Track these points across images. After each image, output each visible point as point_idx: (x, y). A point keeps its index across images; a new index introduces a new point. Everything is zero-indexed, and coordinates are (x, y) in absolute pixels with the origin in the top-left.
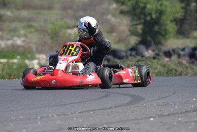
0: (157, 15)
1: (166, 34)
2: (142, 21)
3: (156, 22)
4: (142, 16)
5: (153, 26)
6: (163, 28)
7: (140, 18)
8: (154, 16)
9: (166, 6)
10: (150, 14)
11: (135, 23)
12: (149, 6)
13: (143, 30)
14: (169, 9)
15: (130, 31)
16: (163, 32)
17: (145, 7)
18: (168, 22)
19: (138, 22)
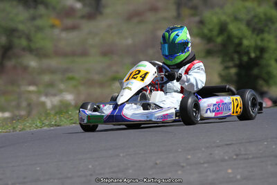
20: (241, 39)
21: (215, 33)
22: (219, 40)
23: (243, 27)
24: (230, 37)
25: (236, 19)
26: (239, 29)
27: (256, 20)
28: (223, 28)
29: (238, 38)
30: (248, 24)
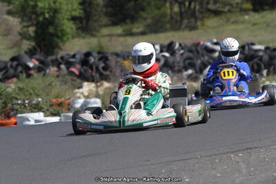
0: (51, 14)
1: (63, 35)
2: (35, 22)
3: (51, 22)
4: (34, 16)
5: (47, 28)
6: (59, 29)
7: (30, 19)
8: (47, 16)
9: (60, 3)
10: (43, 14)
11: (26, 24)
12: (40, 5)
13: (36, 32)
14: (64, 7)
15: (20, 34)
16: (60, 34)
17: (36, 6)
18: (65, 21)
19: (30, 23)
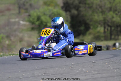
20: (46, 23)
21: (35, 20)
22: (37, 23)
23: (48, 18)
24: (42, 22)
25: (44, 14)
26: (46, 19)
27: (53, 15)
28: (39, 18)
29: (45, 22)
30: (50, 16)
